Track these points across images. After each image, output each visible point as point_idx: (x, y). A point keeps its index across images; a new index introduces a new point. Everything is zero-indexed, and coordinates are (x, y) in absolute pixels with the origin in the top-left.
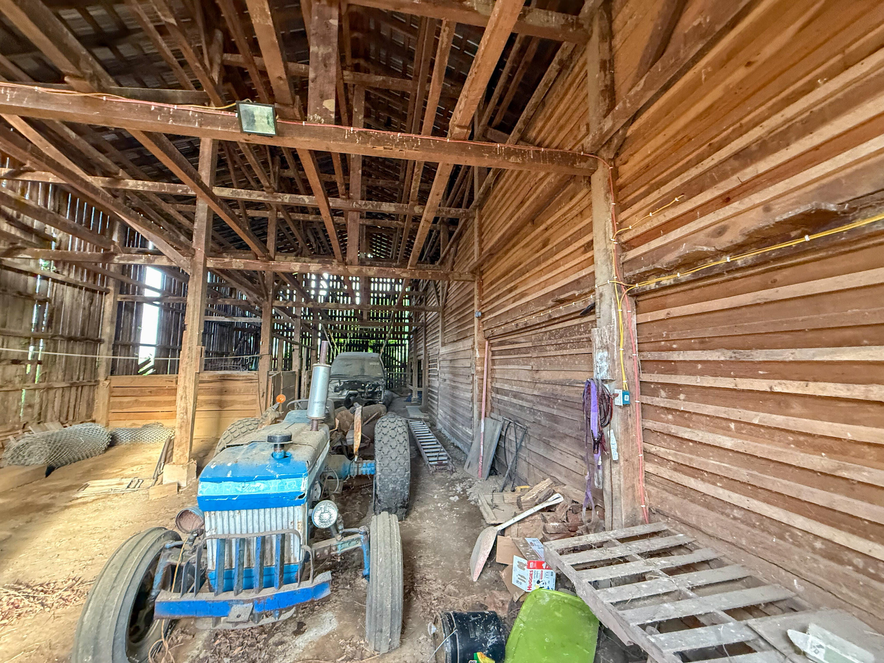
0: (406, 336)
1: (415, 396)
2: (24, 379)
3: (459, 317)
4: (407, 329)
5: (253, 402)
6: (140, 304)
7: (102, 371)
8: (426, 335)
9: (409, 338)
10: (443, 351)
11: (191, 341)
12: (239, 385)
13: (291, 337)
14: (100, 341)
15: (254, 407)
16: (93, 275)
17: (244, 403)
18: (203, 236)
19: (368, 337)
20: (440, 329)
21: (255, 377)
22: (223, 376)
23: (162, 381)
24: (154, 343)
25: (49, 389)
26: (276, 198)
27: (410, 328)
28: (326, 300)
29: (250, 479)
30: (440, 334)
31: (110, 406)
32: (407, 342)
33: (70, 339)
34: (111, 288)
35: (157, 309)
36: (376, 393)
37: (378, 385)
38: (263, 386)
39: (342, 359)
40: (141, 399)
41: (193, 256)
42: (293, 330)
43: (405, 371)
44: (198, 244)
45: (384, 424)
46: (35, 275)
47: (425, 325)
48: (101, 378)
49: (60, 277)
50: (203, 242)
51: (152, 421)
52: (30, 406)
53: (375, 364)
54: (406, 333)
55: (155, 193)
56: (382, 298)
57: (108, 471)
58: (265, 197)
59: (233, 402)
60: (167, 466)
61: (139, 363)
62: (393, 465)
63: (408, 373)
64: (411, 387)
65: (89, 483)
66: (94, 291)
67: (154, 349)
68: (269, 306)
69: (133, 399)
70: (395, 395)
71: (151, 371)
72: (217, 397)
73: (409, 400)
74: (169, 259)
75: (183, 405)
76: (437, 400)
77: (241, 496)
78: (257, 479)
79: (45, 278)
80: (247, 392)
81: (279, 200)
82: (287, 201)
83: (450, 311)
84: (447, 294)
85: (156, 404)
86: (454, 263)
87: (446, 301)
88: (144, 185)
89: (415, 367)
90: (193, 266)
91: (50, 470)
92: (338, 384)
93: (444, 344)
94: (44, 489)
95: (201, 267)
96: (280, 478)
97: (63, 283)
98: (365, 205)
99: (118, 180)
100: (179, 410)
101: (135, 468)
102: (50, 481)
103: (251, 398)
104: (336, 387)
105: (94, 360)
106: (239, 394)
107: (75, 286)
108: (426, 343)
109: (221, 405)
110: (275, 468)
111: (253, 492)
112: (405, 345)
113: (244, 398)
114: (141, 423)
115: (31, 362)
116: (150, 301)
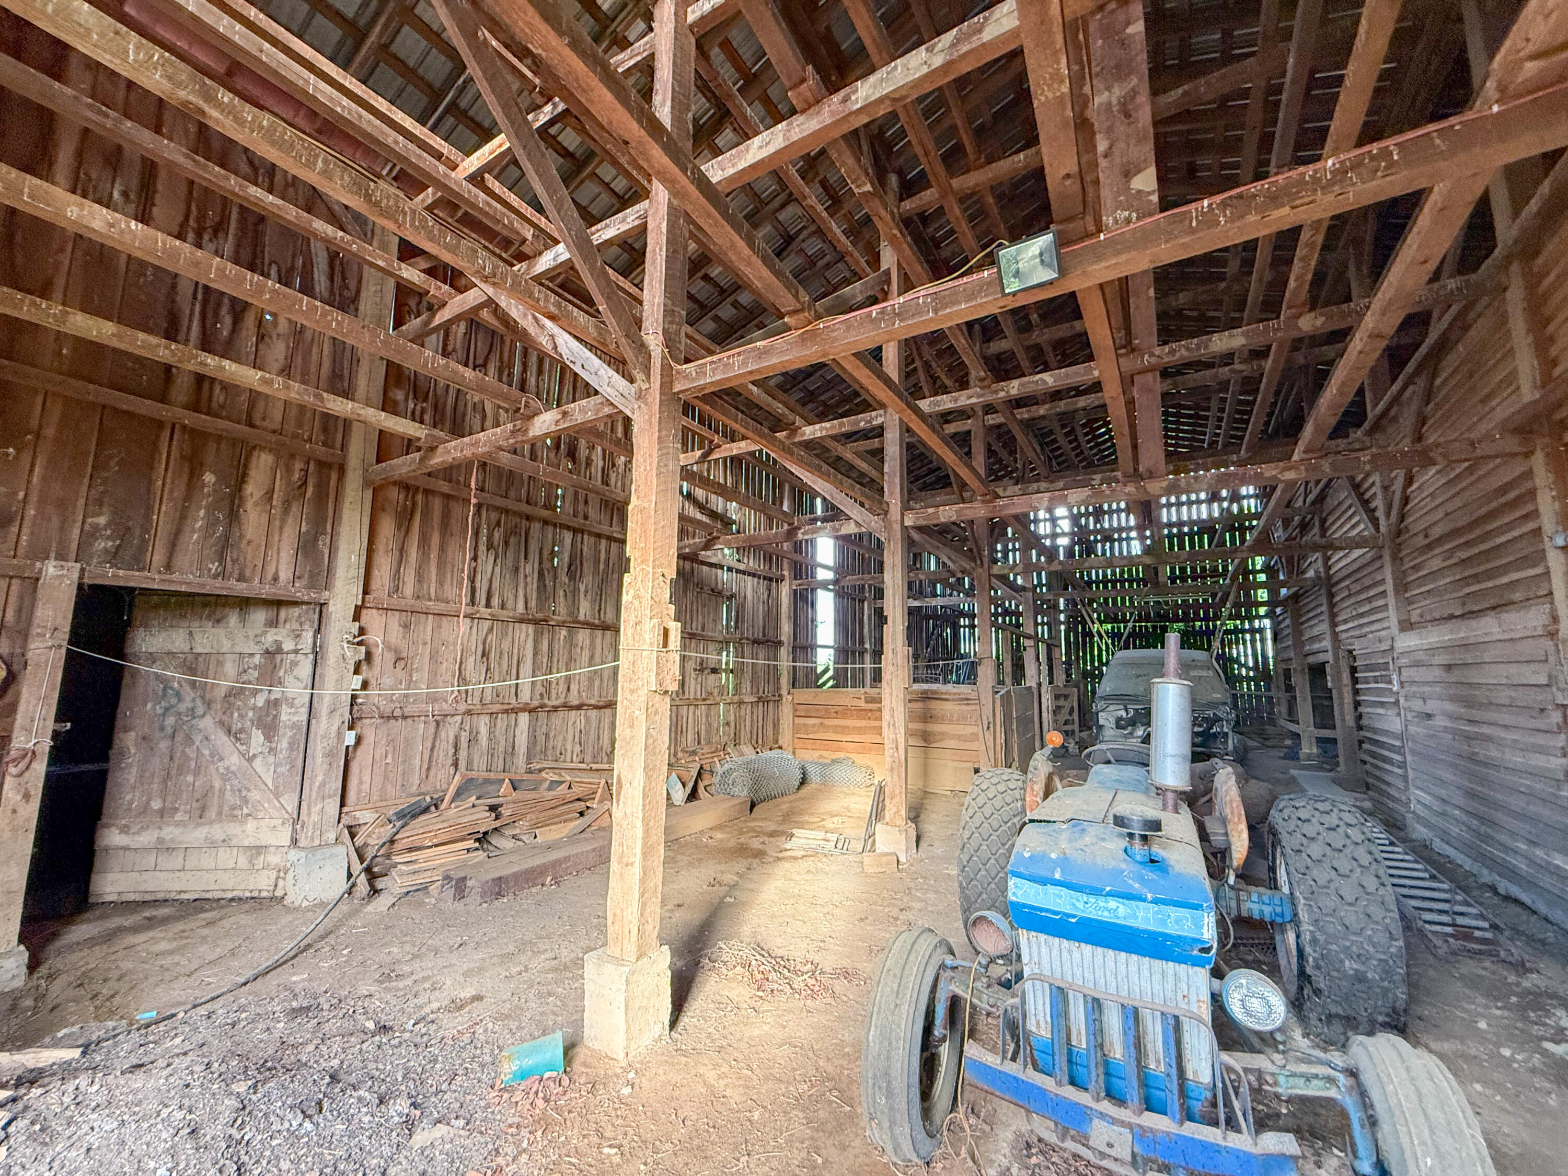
0: (1262, 611)
1: (1308, 748)
2: (722, 690)
3: (1464, 555)
4: (1263, 595)
5: (974, 737)
6: (813, 590)
7: (784, 681)
8: (1332, 605)
9: (1270, 615)
10: (1407, 642)
11: (894, 640)
12: (949, 707)
13: (1018, 625)
14: (780, 643)
15: (975, 746)
16: (768, 558)
17: (959, 737)
18: (897, 481)
19: (1165, 618)
20: (1389, 586)
21: (974, 695)
22: (925, 692)
23: (850, 696)
24: (832, 643)
25: (741, 703)
26: (996, 392)
27: (1273, 592)
28: (1070, 553)
29: (1096, 892)
30: (1391, 600)
31: (796, 729)
32: (1267, 622)
33: (756, 642)
34: (786, 573)
35: (831, 595)
36: (1215, 736)
37: (1218, 719)
38: (987, 711)
39: (1125, 664)
40: (827, 722)
41: (886, 513)
42: (1021, 614)
43: (1268, 689)
44: (891, 494)
45: (1303, 814)
46: (722, 567)
47: (1328, 584)
48: (784, 692)
49: (742, 567)
50: (898, 490)
51: (841, 755)
52: (728, 724)
53: (1204, 673)
54: (1262, 604)
55: (831, 437)
56: (1191, 535)
57: (806, 818)
58: (979, 396)
59: (943, 736)
60: (879, 826)
61: (819, 670)
62: (1352, 917)
63: (1277, 693)
64: (1293, 727)
65: (795, 831)
66: (771, 580)
67: (832, 651)
68: (985, 576)
69: (817, 721)
70: (1251, 743)
71: (831, 683)
72: (920, 726)
73: (1293, 755)
74: (858, 524)
75: (892, 736)
76: (1403, 765)
77: (1082, 918)
78: (1109, 894)
79: (730, 569)
80: (962, 720)
81: (1002, 394)
82: (1014, 392)
83: (1420, 541)
84: (1406, 500)
85: (843, 730)
86: (1422, 420)
87: (1402, 518)
88: (821, 429)
89: (1301, 683)
90: (888, 528)
91: (753, 806)
92: (1123, 713)
93: (1407, 626)
94: (752, 830)
95: (897, 527)
96: (1156, 901)
97: (744, 573)
98: (1172, 352)
99: (794, 431)
100: (888, 744)
101: (835, 820)
102: (755, 819)
103: (970, 730)
104: (1119, 720)
105: (775, 666)
106: (951, 722)
107: (754, 575)
108: (1333, 624)
109: (926, 739)
110: (1142, 880)
111: (1105, 916)
112: (1261, 631)
113: (959, 729)
114: (829, 755)
115: (725, 671)
116: (824, 585)
